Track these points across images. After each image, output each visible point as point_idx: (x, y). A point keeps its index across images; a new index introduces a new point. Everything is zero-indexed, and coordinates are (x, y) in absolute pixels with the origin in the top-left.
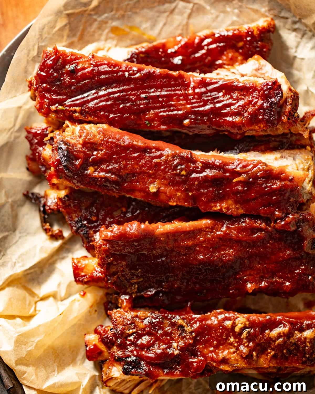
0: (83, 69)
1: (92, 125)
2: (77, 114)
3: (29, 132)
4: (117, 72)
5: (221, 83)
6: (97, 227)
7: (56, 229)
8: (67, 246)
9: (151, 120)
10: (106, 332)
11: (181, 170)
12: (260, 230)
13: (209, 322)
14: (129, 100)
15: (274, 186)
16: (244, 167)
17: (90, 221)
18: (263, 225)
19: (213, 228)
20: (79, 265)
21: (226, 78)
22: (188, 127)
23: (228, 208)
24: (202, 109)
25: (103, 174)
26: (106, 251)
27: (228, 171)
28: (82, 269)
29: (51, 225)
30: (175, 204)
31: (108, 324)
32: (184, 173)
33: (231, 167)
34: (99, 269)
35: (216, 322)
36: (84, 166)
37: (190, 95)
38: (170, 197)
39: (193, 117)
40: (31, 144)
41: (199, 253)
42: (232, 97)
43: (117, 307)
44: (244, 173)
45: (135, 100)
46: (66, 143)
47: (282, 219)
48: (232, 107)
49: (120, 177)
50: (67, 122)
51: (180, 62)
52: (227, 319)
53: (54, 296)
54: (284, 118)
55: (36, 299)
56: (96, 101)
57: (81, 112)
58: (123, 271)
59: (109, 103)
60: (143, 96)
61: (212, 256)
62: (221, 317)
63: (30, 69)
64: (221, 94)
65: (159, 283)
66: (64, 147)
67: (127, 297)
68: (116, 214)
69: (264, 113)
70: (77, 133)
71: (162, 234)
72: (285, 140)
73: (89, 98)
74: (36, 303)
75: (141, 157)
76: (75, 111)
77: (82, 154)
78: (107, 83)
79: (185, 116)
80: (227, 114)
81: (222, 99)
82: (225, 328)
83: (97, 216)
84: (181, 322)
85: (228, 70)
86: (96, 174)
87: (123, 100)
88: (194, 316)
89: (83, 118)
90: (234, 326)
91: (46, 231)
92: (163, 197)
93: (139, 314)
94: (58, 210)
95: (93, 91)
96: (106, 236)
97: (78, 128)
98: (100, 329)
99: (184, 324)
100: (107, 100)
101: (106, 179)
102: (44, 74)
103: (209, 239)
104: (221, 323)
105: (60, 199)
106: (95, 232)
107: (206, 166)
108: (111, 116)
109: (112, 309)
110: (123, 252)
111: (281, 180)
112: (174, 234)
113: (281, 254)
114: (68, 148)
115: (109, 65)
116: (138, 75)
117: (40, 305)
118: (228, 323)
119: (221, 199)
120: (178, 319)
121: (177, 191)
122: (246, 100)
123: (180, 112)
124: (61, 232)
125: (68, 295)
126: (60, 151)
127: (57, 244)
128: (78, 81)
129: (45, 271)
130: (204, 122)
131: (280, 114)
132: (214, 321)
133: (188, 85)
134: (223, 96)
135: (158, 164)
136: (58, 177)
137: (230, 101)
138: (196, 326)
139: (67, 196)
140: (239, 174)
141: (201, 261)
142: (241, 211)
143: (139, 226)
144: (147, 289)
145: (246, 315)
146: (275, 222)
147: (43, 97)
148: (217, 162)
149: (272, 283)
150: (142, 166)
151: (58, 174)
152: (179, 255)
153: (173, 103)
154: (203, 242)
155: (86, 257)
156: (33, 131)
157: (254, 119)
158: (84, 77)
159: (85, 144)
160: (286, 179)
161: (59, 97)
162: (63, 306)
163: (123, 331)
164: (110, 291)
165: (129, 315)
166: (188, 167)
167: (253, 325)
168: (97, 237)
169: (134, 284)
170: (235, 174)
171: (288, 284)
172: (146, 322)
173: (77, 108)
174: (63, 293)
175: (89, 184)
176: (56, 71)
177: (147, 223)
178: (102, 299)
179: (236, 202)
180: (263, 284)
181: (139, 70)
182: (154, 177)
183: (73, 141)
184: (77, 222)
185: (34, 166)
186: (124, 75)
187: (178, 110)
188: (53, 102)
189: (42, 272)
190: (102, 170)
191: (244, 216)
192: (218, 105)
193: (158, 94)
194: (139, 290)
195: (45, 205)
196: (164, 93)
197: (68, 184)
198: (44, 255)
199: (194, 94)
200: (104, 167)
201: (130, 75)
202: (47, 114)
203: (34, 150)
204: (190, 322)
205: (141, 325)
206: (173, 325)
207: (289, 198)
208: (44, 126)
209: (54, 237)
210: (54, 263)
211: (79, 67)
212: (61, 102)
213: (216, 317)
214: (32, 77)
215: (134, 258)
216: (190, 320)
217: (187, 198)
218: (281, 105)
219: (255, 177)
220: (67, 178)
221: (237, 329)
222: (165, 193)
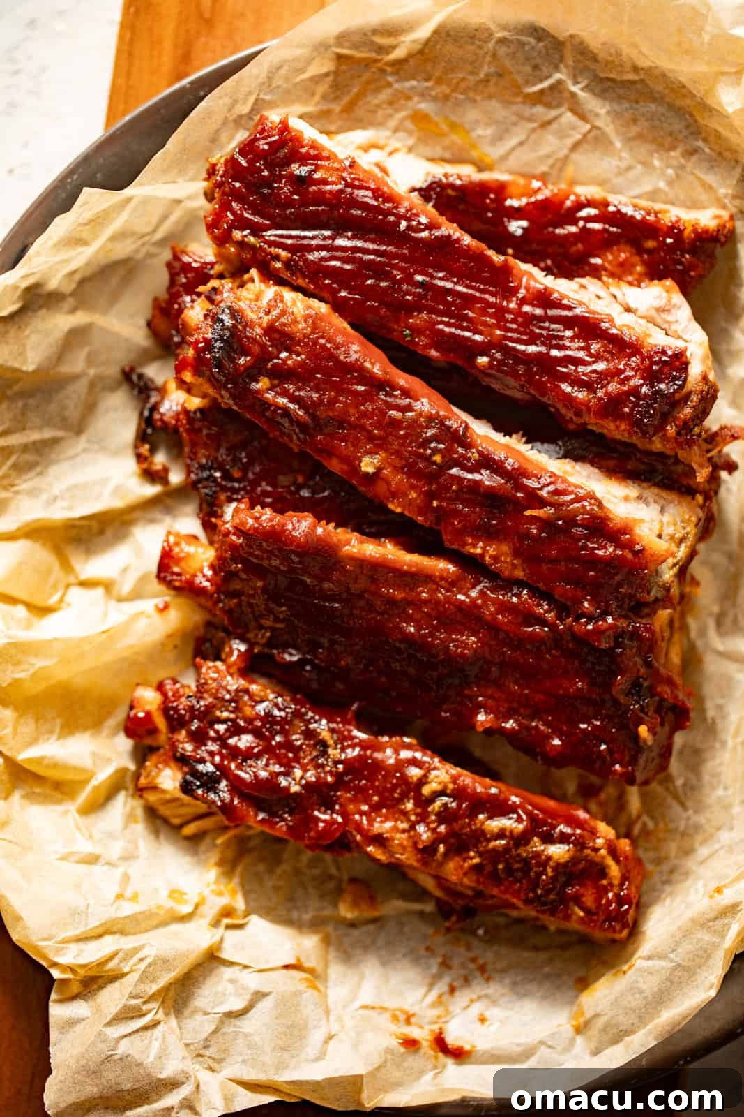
0: (324, 182)
1: (300, 296)
2: (278, 265)
3: (176, 257)
4: (389, 212)
5: (578, 311)
6: (236, 491)
7: (160, 459)
8: (169, 501)
9: (416, 331)
10: (177, 696)
11: (435, 451)
12: (542, 622)
13: (378, 755)
14: (388, 276)
15: (600, 553)
16: (557, 492)
17: (227, 476)
18: (550, 616)
19: (453, 584)
20: (176, 550)
21: (592, 307)
22: (483, 371)
23: (496, 559)
24: (521, 347)
25: (282, 401)
26: (233, 547)
27: (524, 488)
28: (178, 561)
29: (153, 451)
30: (399, 510)
31: (189, 681)
32: (438, 458)
33: (532, 483)
34: (209, 573)
35: (392, 761)
36: (255, 372)
37: (509, 311)
38: (394, 495)
39: (498, 356)
40: (173, 282)
41: (409, 619)
42: (586, 348)
43: (217, 658)
44: (552, 505)
45: (401, 281)
46: (235, 313)
47: (590, 618)
48: (581, 369)
49: (314, 417)
50: (254, 272)
51: (519, 232)
52: (414, 762)
53: (108, 586)
54: (671, 430)
55: (72, 580)
56: (324, 253)
57: (288, 264)
58: (253, 596)
59: (348, 267)
60: (419, 278)
61: (431, 635)
62: (405, 754)
63: (224, 137)
64: (569, 333)
65: (313, 646)
66: (228, 321)
67: (243, 648)
68: (283, 480)
69: (636, 405)
70: (264, 302)
71: (353, 559)
72: (660, 467)
73: (314, 242)
74: (68, 586)
75: (367, 397)
76: (277, 258)
77: (257, 349)
78: (360, 228)
79: (483, 349)
80: (565, 378)
81: (567, 343)
82: (404, 779)
83: (245, 469)
84: (325, 735)
85: (607, 286)
86: (270, 396)
87: (378, 271)
88: (355, 733)
89: (287, 275)
90: (423, 781)
91: (140, 458)
92: (381, 488)
93: (254, 688)
94: (176, 430)
95: (327, 233)
96: (244, 523)
97: (270, 291)
98: (169, 686)
99: (331, 742)
100: (345, 260)
101: (286, 412)
102: (243, 162)
103: (438, 602)
104: (401, 765)
105: (186, 411)
106: (230, 500)
107: (487, 462)
108: (343, 294)
109: (205, 658)
110: (265, 563)
111: (618, 545)
112: (376, 568)
113: (565, 683)
114: (234, 326)
115: (377, 193)
116: (425, 234)
117: (75, 593)
118: (414, 772)
119: (490, 535)
120: (322, 727)
121: (413, 487)
122: (611, 366)
123: (478, 338)
124: (166, 470)
125: (135, 595)
126: (218, 326)
127: (152, 490)
128: (304, 202)
129: (109, 533)
130: (515, 374)
131: (665, 418)
132: (389, 756)
133: (515, 291)
134: (572, 339)
135: (396, 424)
136: (197, 372)
137: (581, 354)
138: (352, 753)
139: (201, 410)
140: (542, 503)
141: (407, 638)
142: (519, 574)
143: (313, 528)
144: (284, 647)
145: (455, 771)
146: (577, 619)
147: (226, 206)
148: (510, 463)
149: (529, 728)
150: (364, 415)
151: (199, 365)
152: (371, 608)
153: (471, 314)
154: (426, 602)
155: (196, 538)
156: (186, 259)
157: (612, 407)
158: (320, 198)
159: (270, 330)
160: (629, 545)
161: (256, 219)
162: (119, 614)
163: (209, 709)
164: (216, 620)
165: (233, 683)
166: (450, 450)
167: (459, 793)
168: (229, 510)
169: (266, 629)
170: (535, 499)
171: (557, 742)
172: (261, 708)
173: (283, 254)
174: (126, 588)
175: (250, 409)
176: (270, 166)
177: (332, 525)
178: (196, 627)
179: (516, 553)
180: (510, 724)
181: (431, 226)
182: (379, 445)
183: (251, 316)
184: (202, 468)
185: (162, 325)
186: (397, 224)
187: (476, 332)
188: (241, 223)
189: (101, 532)
190: (285, 393)
191: (521, 584)
192: (554, 353)
193: (449, 285)
194: (271, 644)
195: (155, 408)
196: (460, 288)
197: (211, 391)
198: (118, 503)
199: (519, 313)
200: (291, 388)
201: (409, 227)
202: (221, 240)
203: (174, 296)
204: (344, 740)
205: (248, 711)
206: (310, 734)
207: (620, 585)
208: (211, 258)
209: (151, 475)
210: (131, 523)
211: (316, 176)
212: (257, 230)
213: (397, 752)
214: (219, 157)
215: (283, 582)
216: (345, 738)
217: (425, 509)
218: (675, 402)
219: (571, 521)
220: (212, 381)
221: (426, 790)
222: (388, 483)
